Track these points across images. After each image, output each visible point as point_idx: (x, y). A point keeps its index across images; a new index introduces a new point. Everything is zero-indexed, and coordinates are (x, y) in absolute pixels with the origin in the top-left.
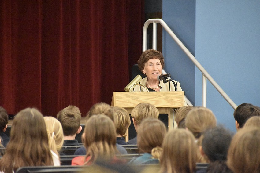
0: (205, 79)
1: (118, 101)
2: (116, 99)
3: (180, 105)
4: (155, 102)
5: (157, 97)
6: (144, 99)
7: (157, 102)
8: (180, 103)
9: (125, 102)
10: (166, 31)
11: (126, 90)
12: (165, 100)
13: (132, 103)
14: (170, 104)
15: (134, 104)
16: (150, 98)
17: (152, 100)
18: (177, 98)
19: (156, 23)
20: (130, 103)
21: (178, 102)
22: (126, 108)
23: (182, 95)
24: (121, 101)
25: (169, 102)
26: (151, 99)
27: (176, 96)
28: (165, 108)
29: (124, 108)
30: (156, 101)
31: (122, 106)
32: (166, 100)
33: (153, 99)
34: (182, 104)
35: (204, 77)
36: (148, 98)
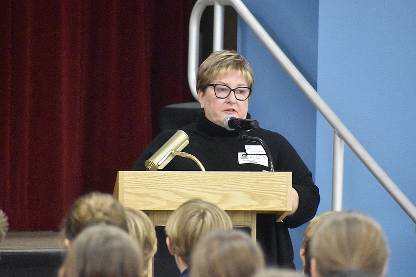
0: (341, 144)
1: (129, 193)
2: (125, 190)
3: (281, 207)
4: (220, 197)
5: (224, 185)
6: (192, 188)
7: (225, 198)
8: (281, 201)
9: (147, 195)
10: (246, 25)
11: (150, 167)
12: (243, 192)
13: (164, 200)
14: (257, 203)
15: (167, 201)
16: (208, 188)
17: (214, 193)
18: (274, 189)
19: (222, 6)
20: (159, 198)
21: (276, 198)
22: (147, 212)
23: (285, 180)
24: (137, 195)
25: (253, 197)
26: (212, 189)
27: (270, 184)
28: (245, 211)
29: (142, 210)
30: (222, 194)
31: (140, 206)
32: (245, 192)
33: (215, 189)
34: (285, 202)
35: (338, 139)
36: (204, 188)
